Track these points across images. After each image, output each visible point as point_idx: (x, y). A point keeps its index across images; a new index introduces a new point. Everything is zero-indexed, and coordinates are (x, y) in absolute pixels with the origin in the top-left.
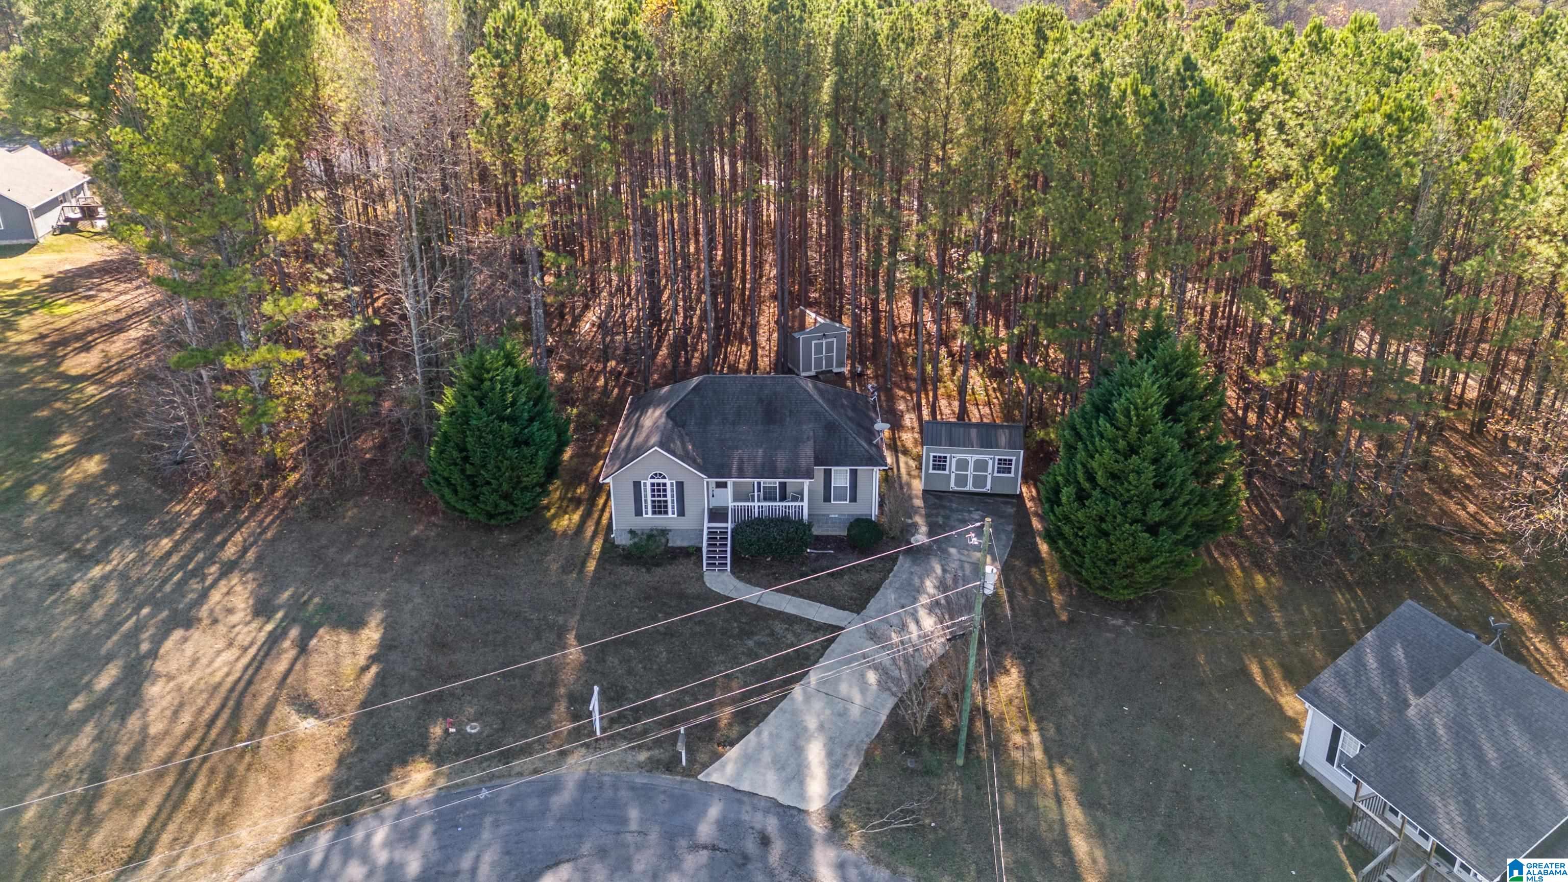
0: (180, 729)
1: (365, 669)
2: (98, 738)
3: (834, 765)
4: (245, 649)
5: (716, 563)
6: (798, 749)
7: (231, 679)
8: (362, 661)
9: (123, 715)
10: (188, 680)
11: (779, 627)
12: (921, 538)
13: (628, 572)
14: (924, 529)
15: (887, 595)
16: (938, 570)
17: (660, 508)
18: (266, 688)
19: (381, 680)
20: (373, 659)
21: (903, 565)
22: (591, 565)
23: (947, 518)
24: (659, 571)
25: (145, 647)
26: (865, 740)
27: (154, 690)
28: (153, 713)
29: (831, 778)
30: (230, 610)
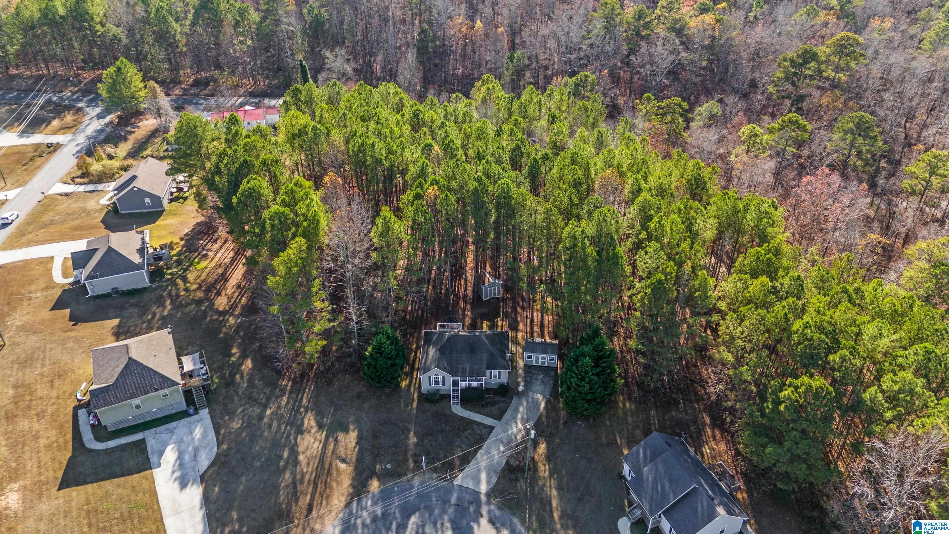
0: (310, 470)
1: (355, 447)
2: (291, 474)
3: (490, 478)
4: (320, 442)
5: (455, 402)
7: (319, 453)
8: (354, 445)
9: (295, 466)
10: (308, 453)
11: (475, 427)
12: (521, 388)
13: (427, 406)
14: (522, 384)
15: (508, 414)
16: (525, 404)
17: (437, 383)
18: (329, 455)
19: (360, 451)
20: (357, 443)
21: (515, 399)
22: (415, 404)
23: (531, 378)
24: (437, 405)
25: (293, 441)
26: (499, 469)
27: (301, 457)
28: (303, 465)
29: (488, 482)
30: (311, 427)
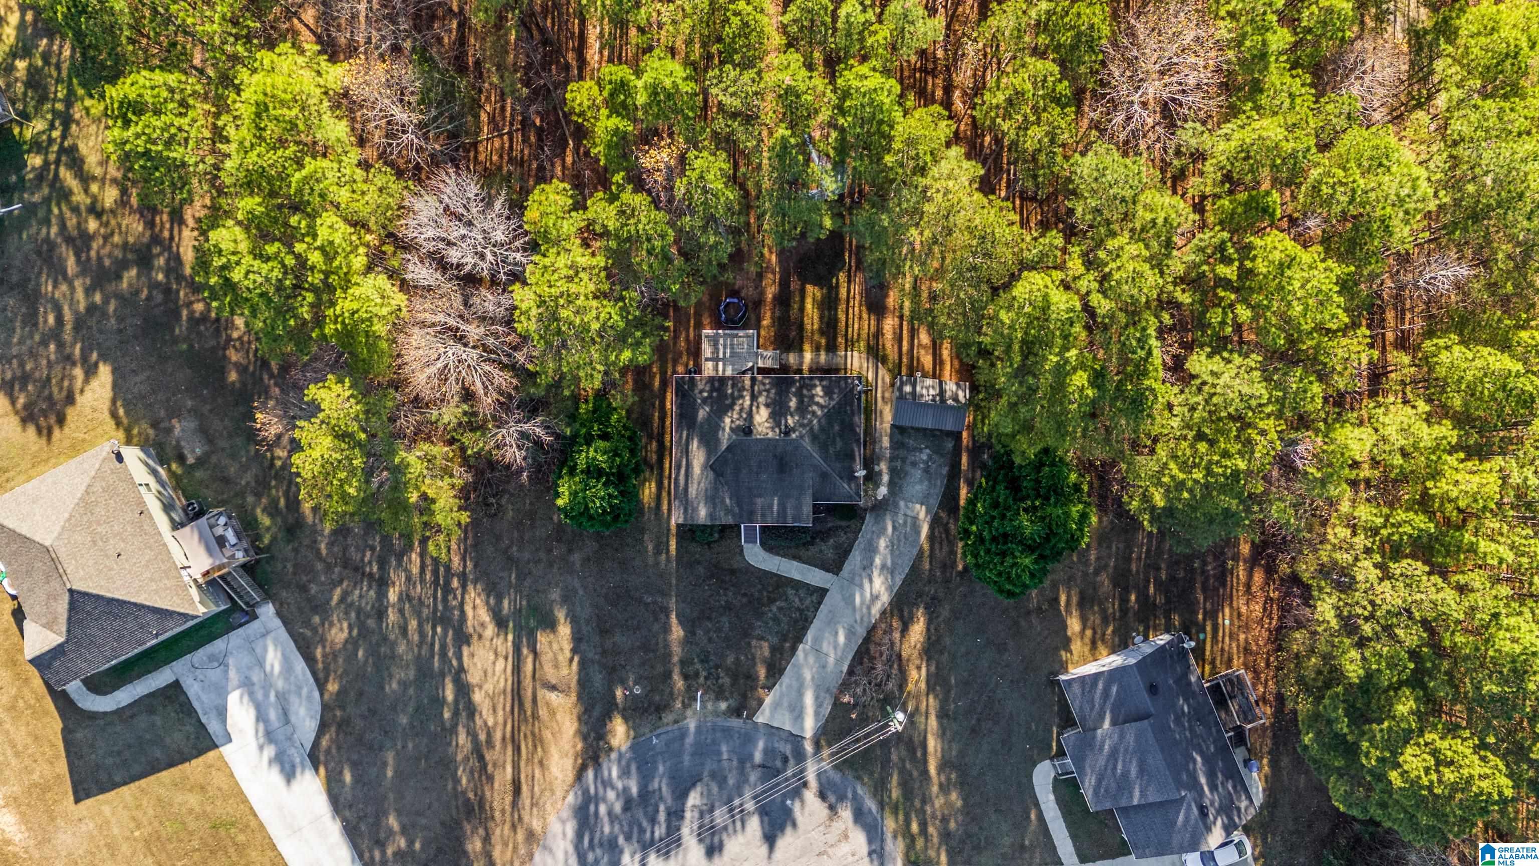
0: (500, 719)
1: (572, 659)
2: (468, 733)
3: (819, 705)
4: (506, 658)
6: (800, 694)
7: (510, 682)
8: (568, 654)
9: (472, 717)
10: (489, 686)
12: (882, 491)
13: (697, 552)
14: (886, 479)
18: (527, 682)
19: (583, 665)
20: (574, 651)
21: (869, 520)
24: (716, 550)
25: (455, 663)
26: (835, 685)
27: (478, 697)
28: (484, 713)
29: (817, 714)
30: (482, 625)
